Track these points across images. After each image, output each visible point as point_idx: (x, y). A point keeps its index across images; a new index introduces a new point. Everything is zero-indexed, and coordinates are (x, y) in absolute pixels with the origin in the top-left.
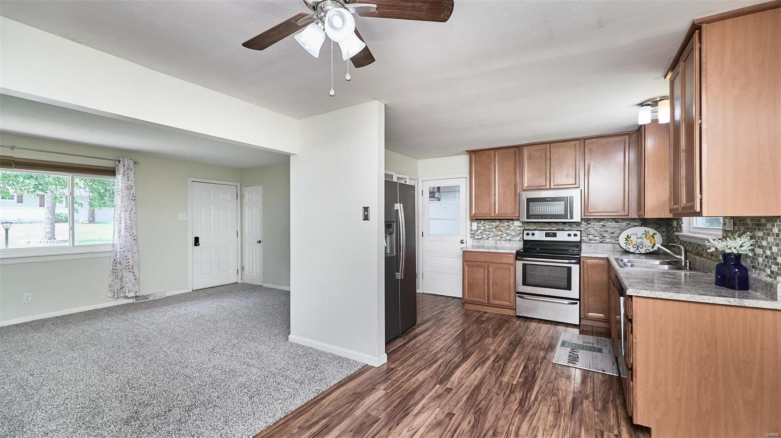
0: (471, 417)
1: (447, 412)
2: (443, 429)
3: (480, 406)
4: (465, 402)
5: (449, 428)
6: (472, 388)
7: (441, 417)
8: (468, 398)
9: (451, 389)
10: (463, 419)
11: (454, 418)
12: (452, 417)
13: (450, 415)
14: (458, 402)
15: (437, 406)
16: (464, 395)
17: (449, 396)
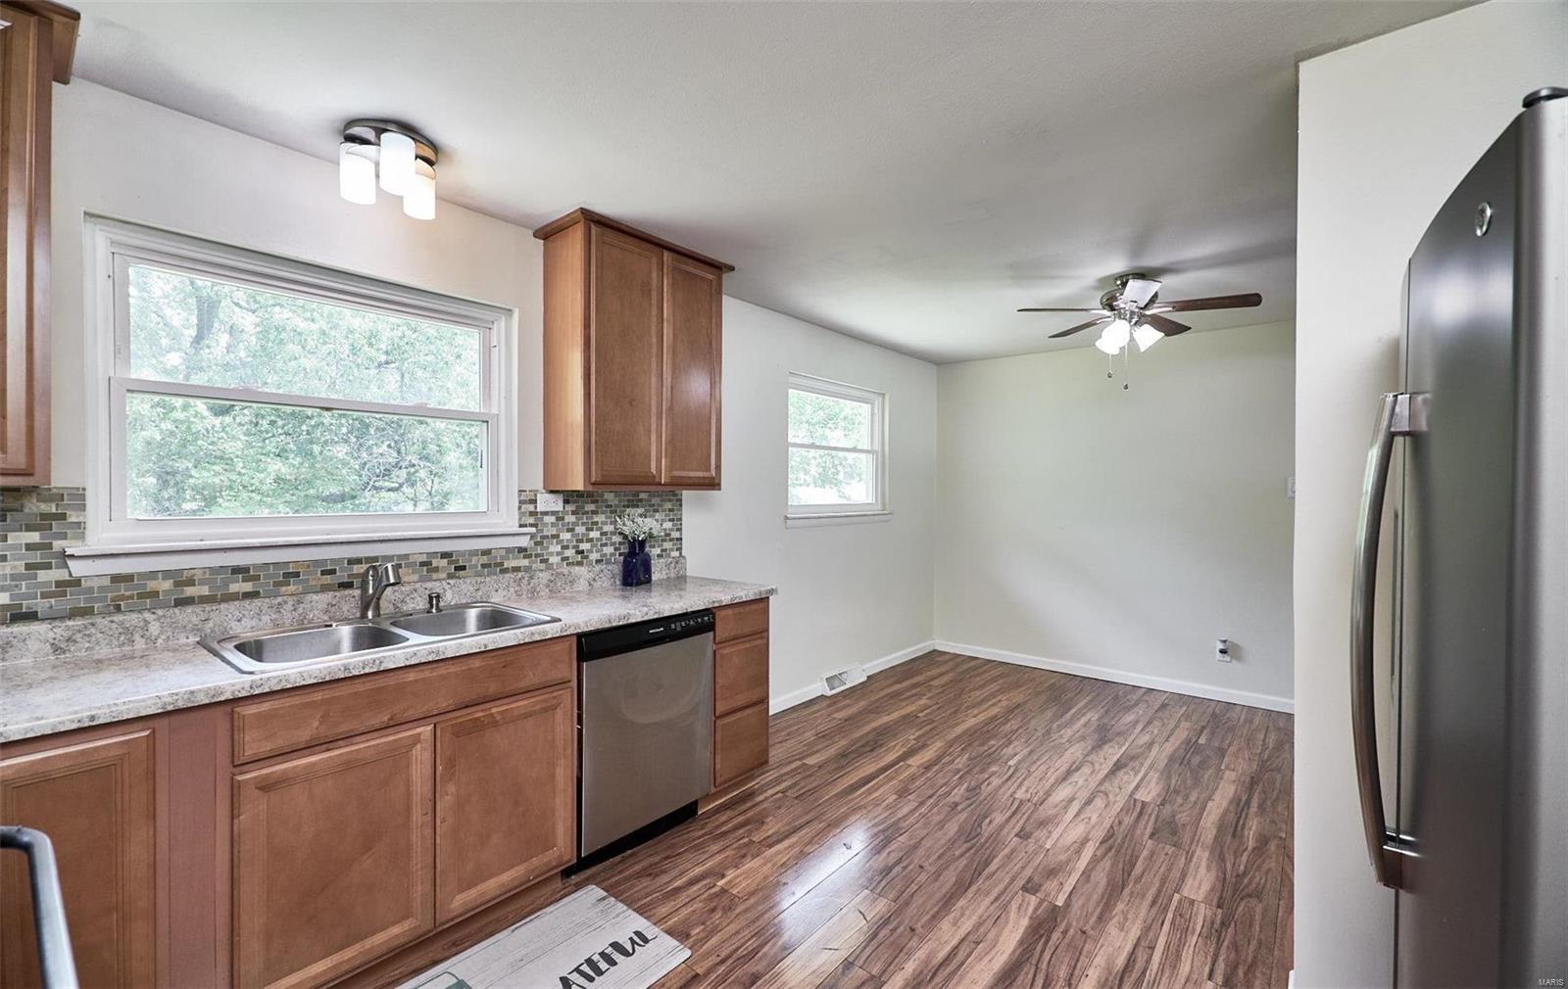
0: (987, 829)
1: (1030, 840)
2: (1035, 816)
3: (967, 845)
4: (994, 857)
5: (1025, 817)
6: (974, 888)
7: (1041, 834)
8: (987, 864)
9: (1024, 888)
10: (1002, 826)
11: (1017, 829)
12: (1020, 832)
13: (1024, 835)
14: (1009, 857)
15: (1050, 852)
16: (996, 872)
17: (1028, 872)
